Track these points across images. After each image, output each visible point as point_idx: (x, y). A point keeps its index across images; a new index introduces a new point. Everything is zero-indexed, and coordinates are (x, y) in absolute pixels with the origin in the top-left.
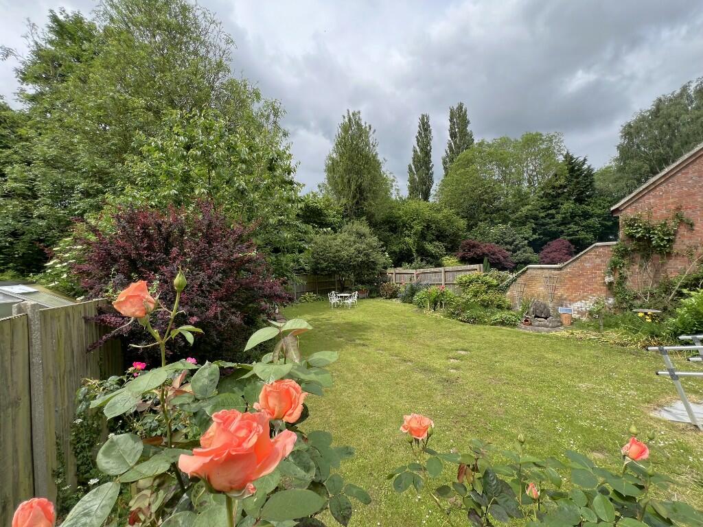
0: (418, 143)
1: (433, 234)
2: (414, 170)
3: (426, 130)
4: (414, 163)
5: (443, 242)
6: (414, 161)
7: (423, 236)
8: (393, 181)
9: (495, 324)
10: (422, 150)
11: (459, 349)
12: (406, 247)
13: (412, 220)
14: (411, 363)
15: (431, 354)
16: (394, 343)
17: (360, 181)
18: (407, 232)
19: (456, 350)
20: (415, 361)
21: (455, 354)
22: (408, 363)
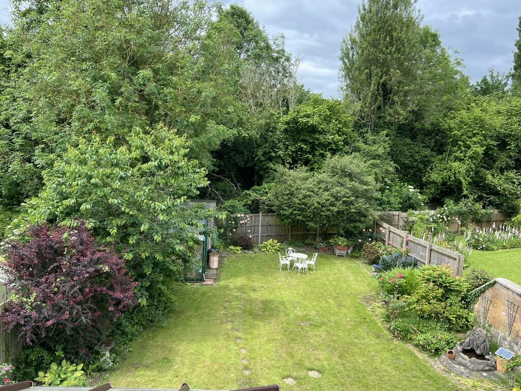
11: (316, 368)
12: (455, 176)
13: (470, 134)
14: (247, 373)
15: (279, 368)
16: (268, 343)
17: (384, 78)
18: (458, 154)
19: (311, 370)
20: (254, 371)
21: (302, 373)
22: (245, 372)
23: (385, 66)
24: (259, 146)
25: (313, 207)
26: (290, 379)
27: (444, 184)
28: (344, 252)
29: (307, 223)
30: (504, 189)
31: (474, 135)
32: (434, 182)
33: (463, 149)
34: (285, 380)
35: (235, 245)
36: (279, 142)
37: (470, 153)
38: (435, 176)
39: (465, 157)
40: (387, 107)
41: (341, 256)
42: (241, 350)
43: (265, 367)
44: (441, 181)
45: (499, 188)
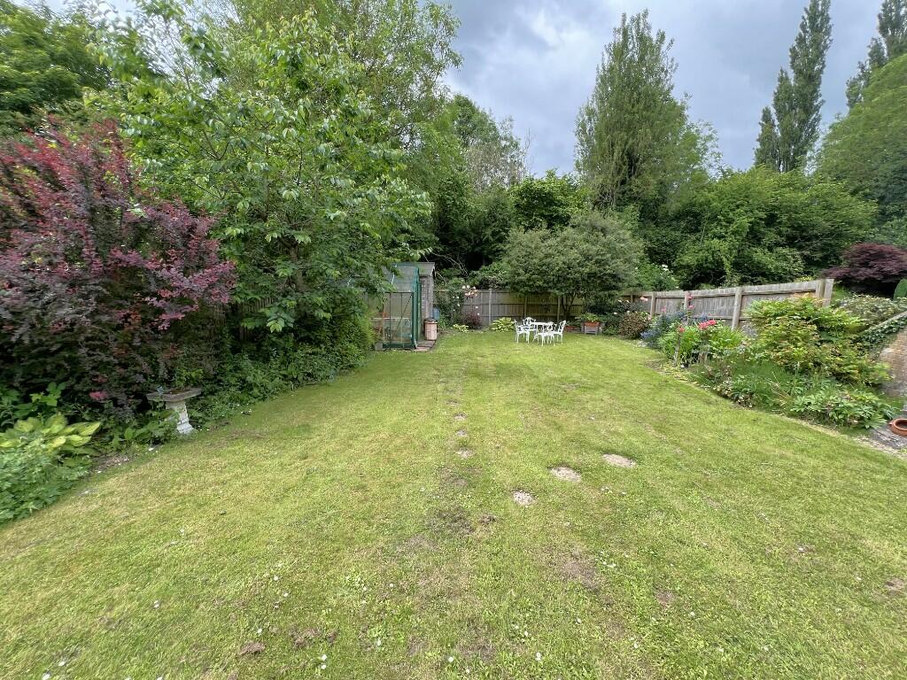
0: (792, 62)
1: (780, 233)
2: (774, 117)
3: (816, 29)
4: (776, 105)
5: (800, 248)
6: (777, 100)
7: (754, 237)
8: (710, 137)
9: (801, 416)
10: (799, 72)
11: (620, 450)
12: (713, 257)
13: (733, 206)
14: (464, 455)
15: (535, 446)
16: (507, 408)
17: (630, 142)
18: (718, 230)
19: (608, 452)
20: (479, 452)
21: (591, 458)
22: (460, 453)
23: (630, 128)
24: (487, 225)
25: (557, 268)
26: (563, 470)
27: (700, 266)
28: (595, 329)
29: (549, 290)
30: (777, 268)
31: (738, 207)
32: (688, 266)
33: (724, 223)
34: (554, 471)
35: (461, 324)
36: (510, 220)
37: (733, 227)
38: (688, 259)
39: (726, 233)
40: (633, 178)
41: (590, 334)
42: (456, 417)
43: (505, 444)
44: (696, 263)
45: (770, 267)
